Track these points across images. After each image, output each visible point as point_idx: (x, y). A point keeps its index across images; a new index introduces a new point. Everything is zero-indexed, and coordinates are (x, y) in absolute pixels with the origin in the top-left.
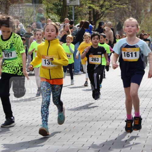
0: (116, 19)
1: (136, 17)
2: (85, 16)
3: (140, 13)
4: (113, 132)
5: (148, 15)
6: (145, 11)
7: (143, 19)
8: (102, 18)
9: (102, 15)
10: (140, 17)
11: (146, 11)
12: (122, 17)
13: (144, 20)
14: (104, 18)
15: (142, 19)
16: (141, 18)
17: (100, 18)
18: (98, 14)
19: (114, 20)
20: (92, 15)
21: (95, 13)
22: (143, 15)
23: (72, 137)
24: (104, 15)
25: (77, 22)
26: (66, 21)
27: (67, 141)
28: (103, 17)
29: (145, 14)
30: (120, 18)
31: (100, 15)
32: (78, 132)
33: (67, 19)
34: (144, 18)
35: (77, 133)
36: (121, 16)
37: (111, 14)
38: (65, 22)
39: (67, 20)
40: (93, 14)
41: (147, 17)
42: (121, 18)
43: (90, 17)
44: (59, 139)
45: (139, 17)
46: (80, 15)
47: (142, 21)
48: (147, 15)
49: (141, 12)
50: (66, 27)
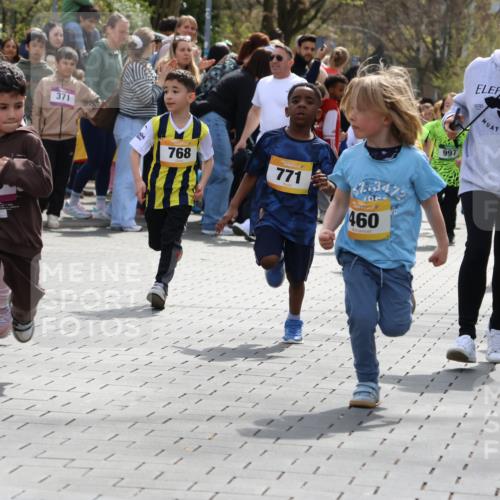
0: (365, 33)
1: (445, 28)
2: (246, 11)
3: (460, 13)
4: (364, 465)
5: (490, 27)
6: (479, 8)
7: (472, 39)
8: (311, 26)
9: (312, 12)
10: (459, 30)
11: (485, 11)
12: (389, 28)
13: (472, 44)
14: (319, 27)
15: (466, 39)
16: (463, 34)
17: (306, 25)
18: (301, 6)
19: (359, 35)
20: (275, 12)
21: (288, 6)
22: (472, 22)
23: (208, 473)
24: (319, 15)
25: (218, 32)
26: (186, 27)
27: (189, 489)
28: (317, 21)
29: (479, 21)
30: (381, 28)
31: (305, 11)
32: (230, 455)
33: (190, 20)
34: (474, 35)
35: (225, 459)
36: (388, 21)
37: (347, 11)
38: (182, 29)
39: (187, 23)
40: (279, 9)
41: (486, 32)
42: (385, 31)
43: (266, 19)
44: (156, 478)
45: (454, 32)
46: (229, 7)
47: (464, 47)
48: (487, 24)
49: (466, 11)
50: (183, 50)
